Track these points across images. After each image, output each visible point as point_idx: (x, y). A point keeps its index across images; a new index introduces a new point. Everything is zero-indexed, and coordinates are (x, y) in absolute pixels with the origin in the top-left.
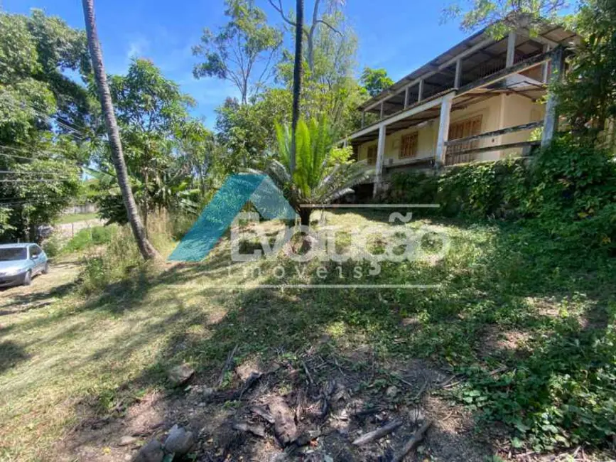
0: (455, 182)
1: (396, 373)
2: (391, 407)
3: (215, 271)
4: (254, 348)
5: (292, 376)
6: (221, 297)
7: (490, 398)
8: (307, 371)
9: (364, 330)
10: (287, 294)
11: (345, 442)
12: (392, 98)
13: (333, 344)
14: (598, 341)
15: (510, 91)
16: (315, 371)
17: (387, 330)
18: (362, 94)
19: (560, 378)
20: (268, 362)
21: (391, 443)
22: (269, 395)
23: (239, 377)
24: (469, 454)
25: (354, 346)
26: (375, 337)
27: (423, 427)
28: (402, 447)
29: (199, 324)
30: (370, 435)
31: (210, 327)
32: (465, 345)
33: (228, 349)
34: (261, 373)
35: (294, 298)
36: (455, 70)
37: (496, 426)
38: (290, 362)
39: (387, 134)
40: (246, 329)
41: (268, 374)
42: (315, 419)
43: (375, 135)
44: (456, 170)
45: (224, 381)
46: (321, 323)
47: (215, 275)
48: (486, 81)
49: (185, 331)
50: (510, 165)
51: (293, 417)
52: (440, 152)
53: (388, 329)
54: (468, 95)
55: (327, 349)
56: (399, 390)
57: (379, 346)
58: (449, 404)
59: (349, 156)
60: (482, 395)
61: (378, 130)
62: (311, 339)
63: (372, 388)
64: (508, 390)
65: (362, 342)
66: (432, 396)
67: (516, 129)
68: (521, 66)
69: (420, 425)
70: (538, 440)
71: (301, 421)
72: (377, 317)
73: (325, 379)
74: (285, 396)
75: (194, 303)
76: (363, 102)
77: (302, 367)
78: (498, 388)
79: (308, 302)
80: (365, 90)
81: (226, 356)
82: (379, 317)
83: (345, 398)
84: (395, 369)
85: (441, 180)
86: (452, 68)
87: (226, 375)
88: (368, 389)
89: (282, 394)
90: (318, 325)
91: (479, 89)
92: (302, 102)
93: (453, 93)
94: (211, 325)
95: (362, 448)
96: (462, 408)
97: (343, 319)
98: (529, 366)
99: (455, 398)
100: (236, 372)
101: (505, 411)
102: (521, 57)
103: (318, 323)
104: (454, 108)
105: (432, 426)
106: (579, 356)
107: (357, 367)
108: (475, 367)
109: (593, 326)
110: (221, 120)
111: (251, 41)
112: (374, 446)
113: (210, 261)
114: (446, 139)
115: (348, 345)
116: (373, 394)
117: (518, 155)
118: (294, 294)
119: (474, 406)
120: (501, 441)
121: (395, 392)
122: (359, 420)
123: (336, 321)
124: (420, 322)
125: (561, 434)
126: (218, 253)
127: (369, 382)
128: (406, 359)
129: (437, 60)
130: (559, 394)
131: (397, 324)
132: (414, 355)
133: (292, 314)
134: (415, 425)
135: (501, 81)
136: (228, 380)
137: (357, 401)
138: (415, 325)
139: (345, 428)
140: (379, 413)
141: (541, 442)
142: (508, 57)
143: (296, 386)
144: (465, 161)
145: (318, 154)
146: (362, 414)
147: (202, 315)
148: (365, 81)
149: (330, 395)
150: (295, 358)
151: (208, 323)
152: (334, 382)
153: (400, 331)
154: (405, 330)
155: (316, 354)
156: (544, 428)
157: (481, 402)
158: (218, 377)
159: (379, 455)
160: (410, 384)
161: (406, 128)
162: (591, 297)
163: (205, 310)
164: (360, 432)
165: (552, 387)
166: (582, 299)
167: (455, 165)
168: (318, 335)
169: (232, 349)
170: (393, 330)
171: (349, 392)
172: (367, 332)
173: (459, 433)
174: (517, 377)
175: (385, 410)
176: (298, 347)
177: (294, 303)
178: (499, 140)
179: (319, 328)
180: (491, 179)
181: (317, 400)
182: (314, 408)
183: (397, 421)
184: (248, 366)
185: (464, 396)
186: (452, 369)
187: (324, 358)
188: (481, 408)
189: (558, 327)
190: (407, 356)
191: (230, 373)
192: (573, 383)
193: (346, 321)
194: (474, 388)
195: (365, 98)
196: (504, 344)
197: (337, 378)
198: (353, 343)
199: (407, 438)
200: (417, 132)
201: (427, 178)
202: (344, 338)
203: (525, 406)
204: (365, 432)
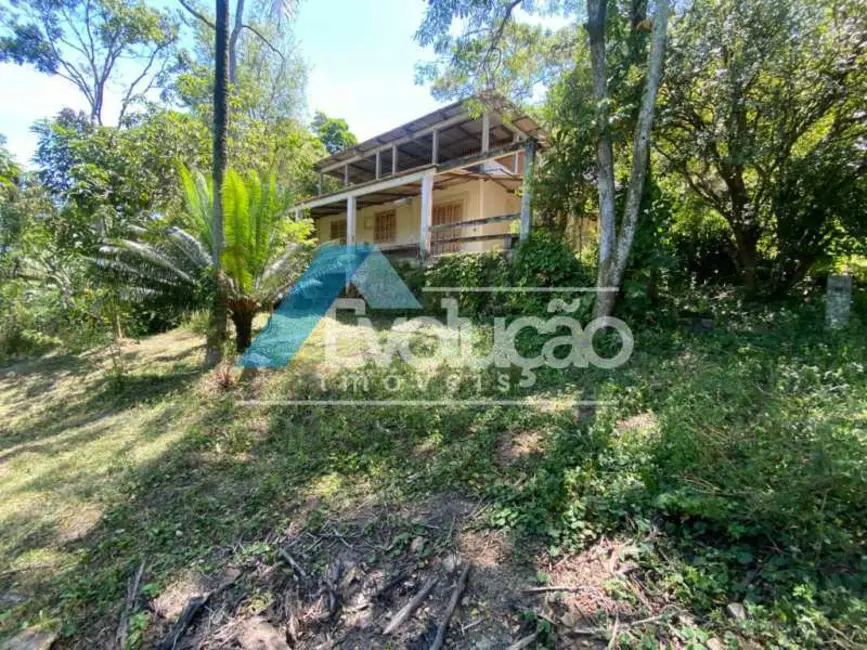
0: (443, 276)
1: (418, 519)
2: (422, 564)
3: (52, 440)
4: (180, 557)
5: (267, 578)
6: (82, 485)
7: (521, 513)
8: (292, 562)
9: (366, 476)
10: (227, 452)
11: (371, 637)
12: (359, 162)
13: (326, 509)
14: (591, 429)
15: (487, 178)
16: (305, 556)
17: (398, 468)
18: (316, 147)
19: (572, 471)
20: (216, 571)
21: (431, 610)
22: (230, 624)
23: (161, 616)
24: (515, 583)
25: (357, 502)
26: (383, 480)
27: (463, 574)
28: (445, 608)
29: (42, 547)
30: (403, 612)
31: (70, 547)
32: (486, 461)
33: (124, 576)
34: (206, 595)
35: (242, 457)
36: (431, 141)
37: (532, 540)
38: (259, 558)
39: (358, 208)
40: (156, 531)
41: (221, 593)
42: (320, 627)
43: (342, 207)
44: (443, 261)
45: (129, 633)
46: (300, 483)
47: (55, 447)
48: (466, 161)
49: (9, 567)
50: (495, 258)
51: (285, 639)
52: (425, 239)
53: (398, 466)
54: (450, 174)
55: (319, 519)
56: (426, 540)
57: (391, 491)
58: (483, 535)
59: (309, 233)
60: (513, 512)
61: (345, 201)
62: (289, 512)
63: (392, 550)
64: (534, 499)
65: (368, 493)
66: (463, 532)
67: (498, 219)
68: (497, 152)
69: (459, 572)
70: (571, 541)
71: (299, 639)
72: (381, 454)
73: (322, 562)
74: (263, 613)
75: (17, 510)
76: (318, 159)
77: (282, 558)
78: (525, 499)
79: (270, 457)
80: (320, 144)
81: (124, 588)
82: (384, 453)
83: (358, 577)
84: (416, 515)
85: (429, 272)
86: (428, 138)
87: (132, 622)
88: (387, 553)
89: (258, 611)
90: (296, 488)
91: (460, 170)
92: (229, 141)
93: (434, 170)
94: (70, 542)
95: (396, 634)
96: (496, 534)
97: (335, 469)
98: (545, 467)
99: (487, 526)
100: (153, 611)
101: (537, 522)
102: (495, 142)
103: (295, 484)
104: (437, 187)
105: (472, 567)
106: (581, 447)
107: (366, 529)
108: (498, 483)
109: (584, 415)
110: (50, 146)
111: (116, 21)
112: (412, 624)
113: (36, 420)
114: (430, 223)
115: (347, 503)
116: (395, 556)
117: (501, 247)
118: (242, 451)
119: (507, 527)
120: (540, 554)
121: (421, 544)
122: (384, 601)
123: (324, 474)
124: (433, 448)
125: (587, 528)
126: (54, 403)
127: (387, 544)
128: (426, 498)
129: (411, 124)
130: (574, 489)
131: (407, 456)
132: (435, 489)
133: (245, 483)
134: (453, 575)
135: (479, 165)
136: (139, 628)
137: (375, 576)
138: (429, 452)
139: (367, 620)
140: (407, 578)
141: (574, 543)
142: (484, 139)
143: (279, 589)
144: (449, 251)
145: (262, 225)
146: (386, 590)
147: (43, 529)
148: (319, 131)
149: (335, 582)
150: (267, 549)
151: (63, 539)
152: (338, 562)
153: (413, 464)
154: (418, 461)
155: (300, 532)
156: (573, 526)
157: (513, 520)
158: (114, 632)
159: (419, 633)
160: (437, 527)
161: (380, 203)
162: (578, 388)
163: (46, 518)
164: (389, 614)
165: (568, 484)
166: (572, 390)
167: (442, 255)
168: (299, 503)
169: (133, 574)
170: (404, 464)
171: (362, 567)
172: (371, 477)
173: (500, 563)
174: (539, 482)
175: (415, 571)
176: (269, 530)
177: (244, 465)
178: (480, 230)
179: (299, 492)
180: (478, 272)
181: (318, 597)
182: (316, 611)
183: (432, 579)
184: (174, 592)
185: (495, 519)
186: (477, 494)
187: (316, 533)
188: (514, 527)
189: (560, 422)
190: (427, 494)
191: (140, 616)
192: (584, 473)
193: (340, 470)
194: (504, 506)
195: (321, 153)
196: (517, 451)
197: (340, 555)
198: (355, 499)
199: (448, 595)
200: (394, 211)
201: (413, 270)
202: (340, 496)
203: (552, 510)
204: (396, 611)
